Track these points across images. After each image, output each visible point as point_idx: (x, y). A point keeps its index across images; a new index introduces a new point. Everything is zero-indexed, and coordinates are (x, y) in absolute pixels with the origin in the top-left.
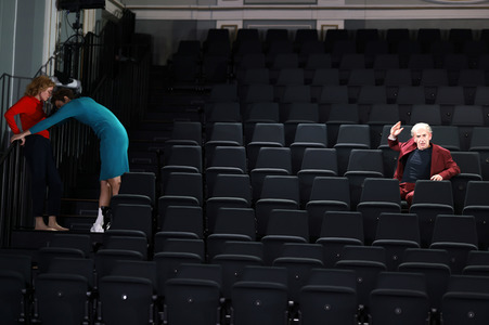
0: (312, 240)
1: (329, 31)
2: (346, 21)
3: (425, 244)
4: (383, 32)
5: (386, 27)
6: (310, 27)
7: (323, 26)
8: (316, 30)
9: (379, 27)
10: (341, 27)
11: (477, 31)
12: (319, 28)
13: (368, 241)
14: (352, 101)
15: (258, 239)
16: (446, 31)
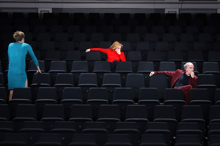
0: (39, 119)
1: (44, 13)
2: (53, 9)
3: (95, 119)
4: (71, 14)
5: (73, 12)
6: (35, 12)
7: (41, 11)
8: (38, 13)
9: (70, 12)
10: (51, 11)
11: (117, 14)
12: (39, 12)
13: (67, 119)
14: (57, 49)
15: (11, 120)
16: (102, 14)
